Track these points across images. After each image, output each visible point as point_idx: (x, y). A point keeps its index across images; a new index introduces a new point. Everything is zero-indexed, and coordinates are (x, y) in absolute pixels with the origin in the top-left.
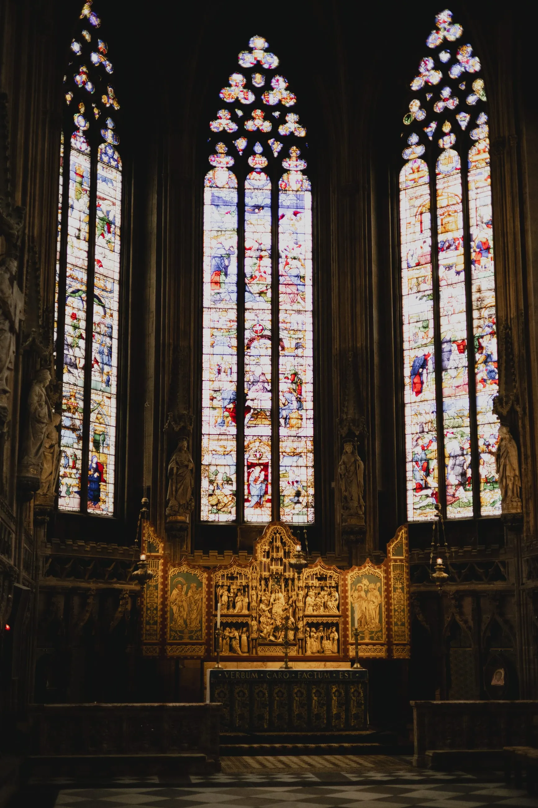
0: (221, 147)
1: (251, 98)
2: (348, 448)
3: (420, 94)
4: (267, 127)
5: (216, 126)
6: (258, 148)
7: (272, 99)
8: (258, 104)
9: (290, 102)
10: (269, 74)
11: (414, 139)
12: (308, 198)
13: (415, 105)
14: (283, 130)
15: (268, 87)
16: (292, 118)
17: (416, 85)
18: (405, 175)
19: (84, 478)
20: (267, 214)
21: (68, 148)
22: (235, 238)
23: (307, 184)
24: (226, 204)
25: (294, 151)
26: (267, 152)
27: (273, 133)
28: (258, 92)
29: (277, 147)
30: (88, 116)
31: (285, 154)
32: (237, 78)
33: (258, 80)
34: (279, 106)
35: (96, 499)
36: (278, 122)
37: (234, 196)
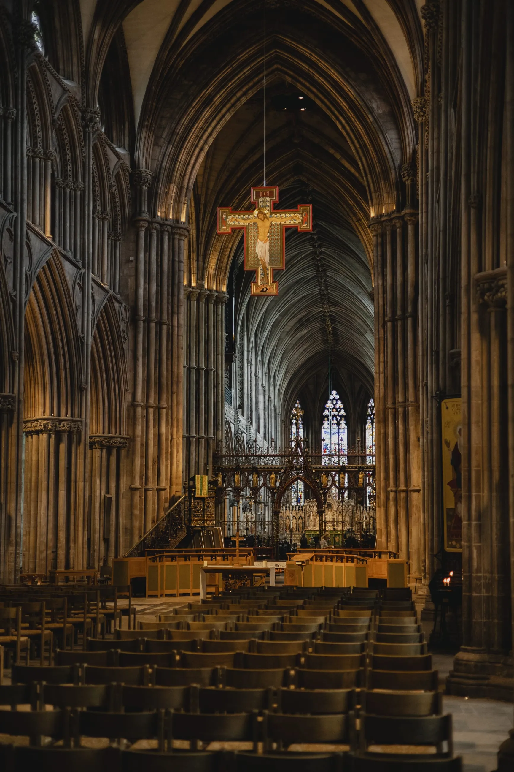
0: (326, 419)
1: (333, 406)
2: (353, 491)
3: (370, 407)
4: (336, 413)
5: (324, 414)
6: (335, 419)
7: (337, 406)
8: (334, 408)
9: (342, 407)
10: (337, 400)
11: (369, 418)
12: (346, 430)
13: (369, 410)
14: (340, 414)
15: (337, 403)
16: (342, 411)
17: (369, 405)
18: (367, 426)
19: (297, 498)
20: (337, 435)
21: (291, 428)
22: (329, 441)
23: (346, 427)
24: (327, 432)
25: (343, 419)
26: (337, 419)
27: (338, 415)
28: (334, 405)
29: (339, 418)
30: (295, 419)
31: (341, 420)
32: (329, 402)
33: (334, 402)
34: (339, 408)
35: (300, 502)
36: (339, 412)
37: (329, 431)
